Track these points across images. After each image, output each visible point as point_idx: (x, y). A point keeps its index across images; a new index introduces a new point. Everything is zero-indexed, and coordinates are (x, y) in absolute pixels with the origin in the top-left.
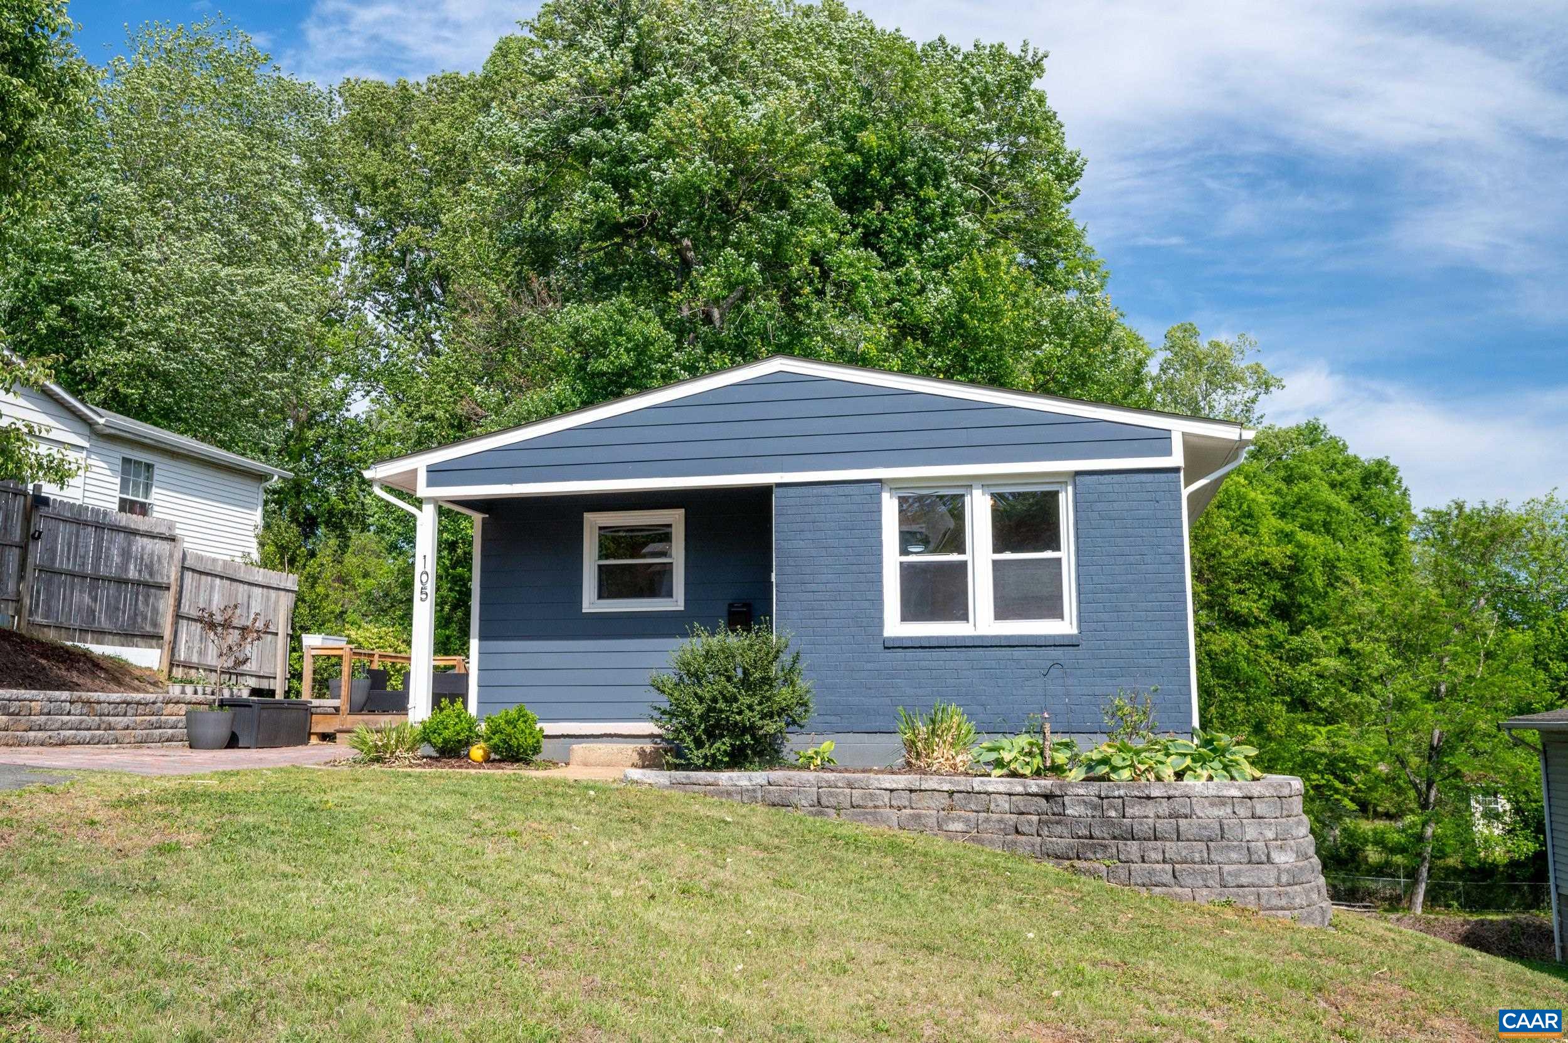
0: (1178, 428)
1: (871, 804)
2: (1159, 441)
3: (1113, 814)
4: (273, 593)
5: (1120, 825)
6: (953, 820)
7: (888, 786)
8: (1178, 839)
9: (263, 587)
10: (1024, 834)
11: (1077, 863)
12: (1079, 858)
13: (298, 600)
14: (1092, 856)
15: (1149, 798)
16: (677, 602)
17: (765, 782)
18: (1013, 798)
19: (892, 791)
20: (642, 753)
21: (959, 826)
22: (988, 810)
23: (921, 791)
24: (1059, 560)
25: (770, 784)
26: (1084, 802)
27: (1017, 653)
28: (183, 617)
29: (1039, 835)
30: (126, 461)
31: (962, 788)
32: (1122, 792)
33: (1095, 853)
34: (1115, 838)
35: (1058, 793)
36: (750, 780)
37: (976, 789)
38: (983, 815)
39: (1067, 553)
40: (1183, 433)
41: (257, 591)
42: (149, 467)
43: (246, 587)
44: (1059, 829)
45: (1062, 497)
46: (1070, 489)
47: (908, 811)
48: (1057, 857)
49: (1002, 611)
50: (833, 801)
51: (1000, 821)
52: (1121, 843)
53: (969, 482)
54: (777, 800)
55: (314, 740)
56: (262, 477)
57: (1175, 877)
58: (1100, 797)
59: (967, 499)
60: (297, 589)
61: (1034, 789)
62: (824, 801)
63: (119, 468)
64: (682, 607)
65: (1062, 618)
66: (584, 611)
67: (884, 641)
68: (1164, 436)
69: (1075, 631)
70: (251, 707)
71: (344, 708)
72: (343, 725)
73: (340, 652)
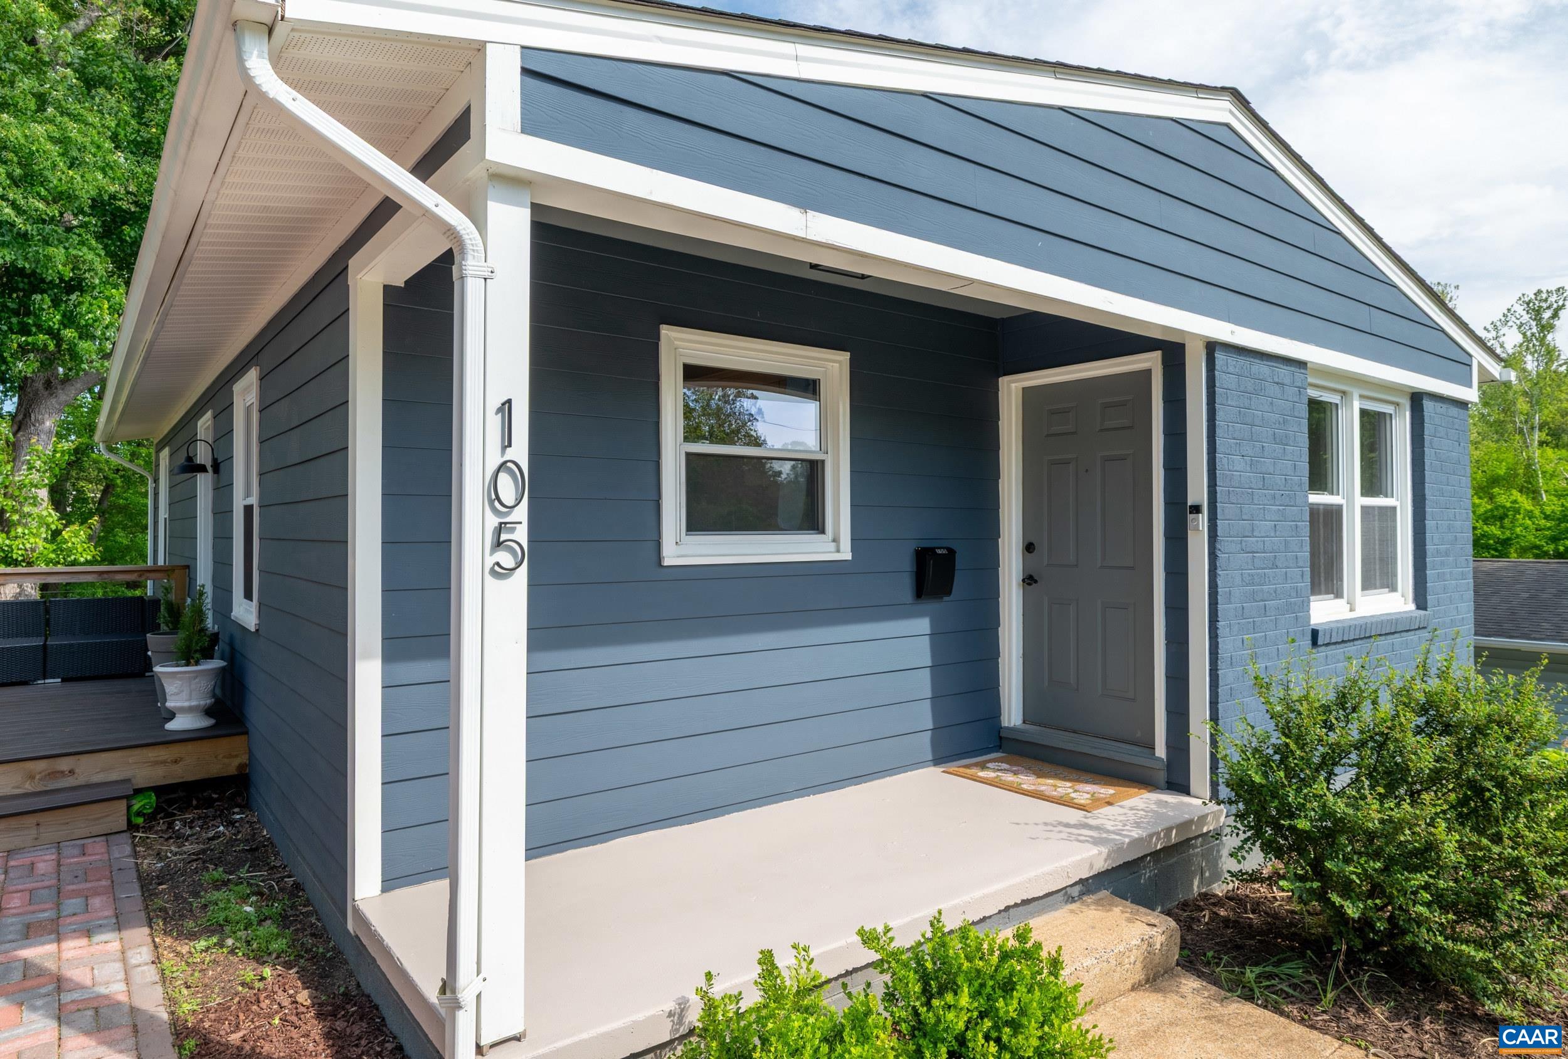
0: (1477, 354)
2: (1466, 369)
16: (834, 544)
24: (1394, 508)
39: (1402, 500)
40: (1479, 364)
45: (1394, 424)
46: (1407, 415)
49: (1368, 579)
53: (1347, 389)
59: (1342, 413)
64: (846, 555)
65: (1393, 588)
66: (667, 562)
67: (1315, 634)
68: (1465, 363)
69: (1412, 607)
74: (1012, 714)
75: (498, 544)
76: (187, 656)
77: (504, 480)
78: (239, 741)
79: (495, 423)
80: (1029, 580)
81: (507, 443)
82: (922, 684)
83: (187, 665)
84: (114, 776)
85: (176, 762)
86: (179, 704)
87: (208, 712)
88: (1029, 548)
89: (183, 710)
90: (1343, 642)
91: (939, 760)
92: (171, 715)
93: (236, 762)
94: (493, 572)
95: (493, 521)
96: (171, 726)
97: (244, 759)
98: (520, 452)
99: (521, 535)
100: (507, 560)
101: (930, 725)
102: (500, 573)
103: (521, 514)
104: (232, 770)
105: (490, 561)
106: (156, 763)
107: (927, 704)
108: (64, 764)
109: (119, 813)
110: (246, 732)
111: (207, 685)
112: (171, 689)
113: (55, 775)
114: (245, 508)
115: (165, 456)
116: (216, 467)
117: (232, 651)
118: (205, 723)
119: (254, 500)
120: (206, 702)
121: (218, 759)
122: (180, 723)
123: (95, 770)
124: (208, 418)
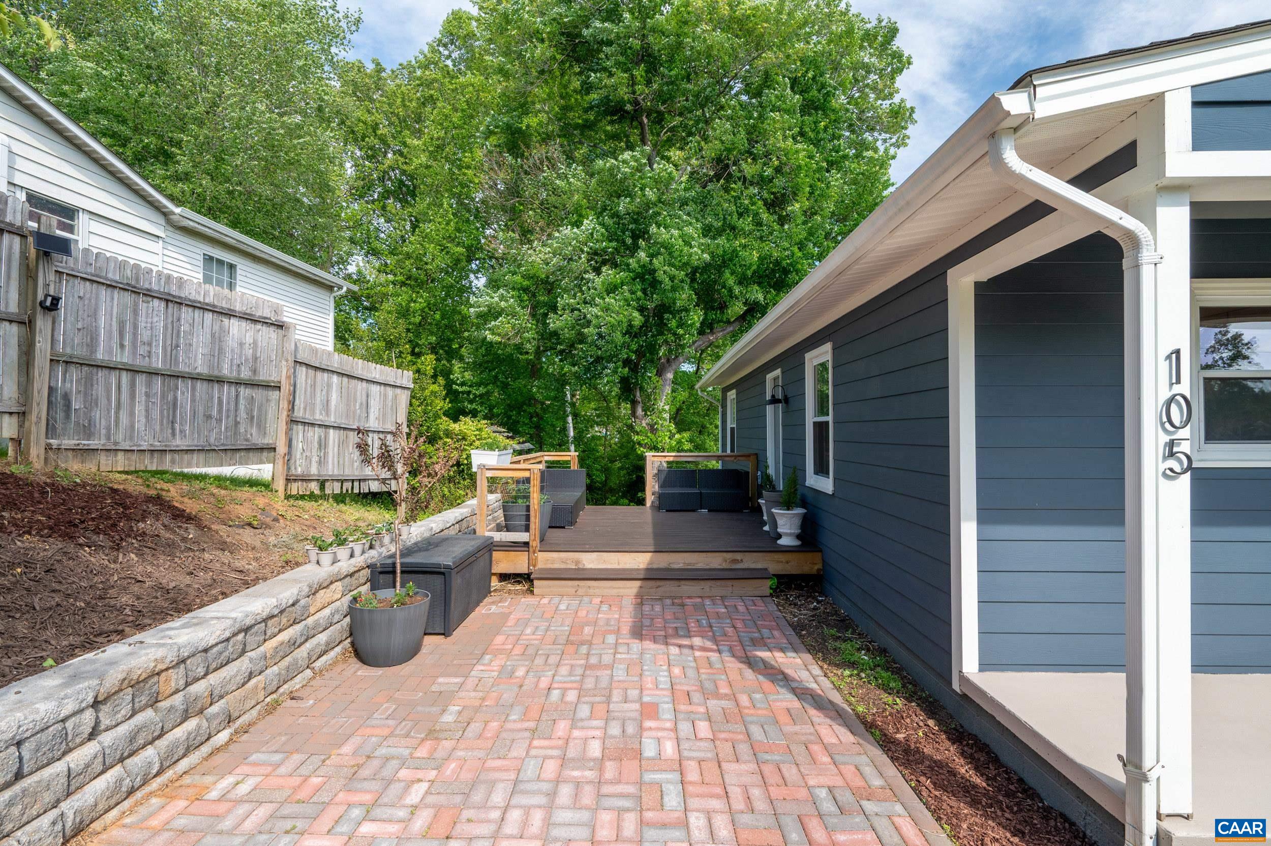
4: (390, 391)
9: (380, 384)
13: (413, 397)
28: (297, 422)
30: (209, 259)
41: (375, 389)
42: (232, 267)
43: (364, 384)
55: (495, 583)
56: (330, 288)
60: (412, 386)
63: (201, 264)
70: (443, 574)
71: (535, 544)
72: (534, 566)
73: (526, 474)
75: (1169, 454)
76: (788, 505)
77: (1174, 406)
78: (817, 556)
79: (1164, 366)
81: (1175, 380)
83: (788, 509)
84: (759, 566)
85: (787, 563)
86: (785, 531)
87: (798, 537)
89: (787, 534)
92: (779, 536)
93: (816, 567)
94: (1164, 475)
95: (1164, 438)
96: (780, 542)
97: (819, 566)
98: (1188, 386)
99: (1188, 448)
100: (1176, 466)
102: (1169, 475)
103: (1188, 432)
104: (814, 571)
105: (1163, 466)
106: (779, 562)
108: (738, 556)
109: (766, 586)
110: (821, 551)
111: (797, 522)
112: (780, 522)
113: (735, 561)
114: (815, 423)
115: (732, 394)
116: (786, 400)
117: (804, 504)
118: (796, 543)
119: (830, 418)
120: (798, 531)
121: (807, 564)
122: (783, 541)
123: (752, 561)
124: (778, 372)
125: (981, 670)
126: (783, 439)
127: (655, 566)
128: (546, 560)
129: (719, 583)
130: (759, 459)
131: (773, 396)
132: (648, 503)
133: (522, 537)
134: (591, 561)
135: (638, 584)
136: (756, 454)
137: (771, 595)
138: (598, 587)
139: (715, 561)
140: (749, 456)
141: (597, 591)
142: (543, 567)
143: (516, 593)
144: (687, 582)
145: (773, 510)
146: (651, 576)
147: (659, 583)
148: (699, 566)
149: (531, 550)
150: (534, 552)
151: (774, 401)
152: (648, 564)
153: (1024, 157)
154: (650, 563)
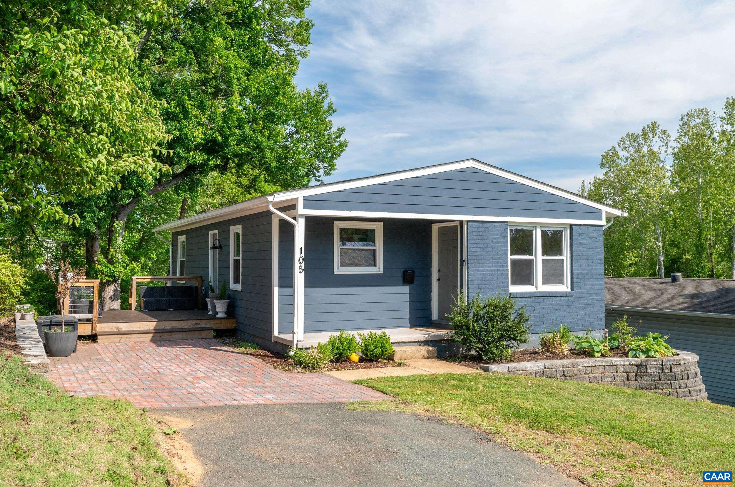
0: (605, 209)
1: (579, 373)
2: (597, 214)
3: (667, 371)
5: (672, 375)
6: (607, 377)
7: (585, 365)
8: (688, 379)
10: (631, 381)
11: (657, 391)
12: (656, 388)
14: (661, 388)
15: (680, 364)
16: (379, 269)
17: (543, 368)
18: (625, 367)
19: (585, 367)
20: (428, 352)
21: (609, 379)
22: (617, 372)
23: (596, 366)
24: (563, 260)
25: (545, 368)
26: (655, 367)
27: (554, 299)
29: (636, 380)
31: (609, 364)
32: (671, 363)
33: (663, 386)
34: (669, 380)
35: (645, 364)
36: (538, 367)
37: (614, 364)
38: (615, 374)
39: (566, 257)
40: (606, 212)
44: (645, 378)
45: (564, 233)
46: (568, 231)
47: (591, 375)
48: (646, 389)
49: (546, 281)
50: (569, 374)
51: (622, 376)
52: (672, 382)
53: (535, 226)
54: (549, 375)
57: (690, 393)
58: (662, 365)
59: (533, 232)
61: (633, 363)
62: (566, 374)
64: (382, 272)
65: (563, 284)
66: (335, 273)
67: (510, 294)
68: (600, 212)
69: (569, 290)
70: (74, 325)
71: (95, 319)
72: (96, 330)
73: (92, 284)
74: (435, 316)
75: (300, 268)
76: (221, 298)
77: (301, 259)
78: (234, 321)
79: (300, 250)
80: (439, 280)
81: (301, 254)
82: (407, 306)
83: (221, 300)
84: (208, 326)
85: (220, 324)
87: (226, 313)
88: (439, 271)
89: (220, 312)
90: (523, 297)
91: (411, 326)
92: (217, 313)
93: (234, 325)
95: (299, 265)
96: (218, 316)
98: (303, 255)
99: (303, 267)
100: (301, 271)
101: (408, 316)
102: (300, 273)
103: (303, 264)
104: (233, 327)
105: (299, 271)
106: (216, 324)
107: (408, 311)
108: (198, 322)
109: (212, 334)
110: (236, 318)
111: (226, 306)
112: (217, 306)
113: (196, 324)
114: (234, 259)
115: (182, 238)
116: (221, 247)
117: (229, 298)
118: (225, 316)
119: (240, 258)
120: (225, 310)
121: (230, 324)
122: (220, 315)
123: (204, 324)
124: (216, 231)
125: (279, 334)
126: (219, 267)
127: (158, 328)
128: (101, 328)
129: (190, 333)
130: (203, 279)
131: (214, 245)
132: (133, 308)
133: (90, 316)
134: (125, 327)
135: (152, 335)
136: (202, 277)
137: (214, 338)
138: (131, 338)
139: (188, 324)
140: (196, 278)
141: (131, 340)
142: (100, 331)
143: (88, 343)
144: (175, 333)
145: (215, 301)
146: (157, 331)
147: (161, 334)
148: (180, 327)
149: (94, 322)
150: (95, 323)
151: (214, 247)
152: (155, 327)
153: (273, 207)
154: (156, 326)
